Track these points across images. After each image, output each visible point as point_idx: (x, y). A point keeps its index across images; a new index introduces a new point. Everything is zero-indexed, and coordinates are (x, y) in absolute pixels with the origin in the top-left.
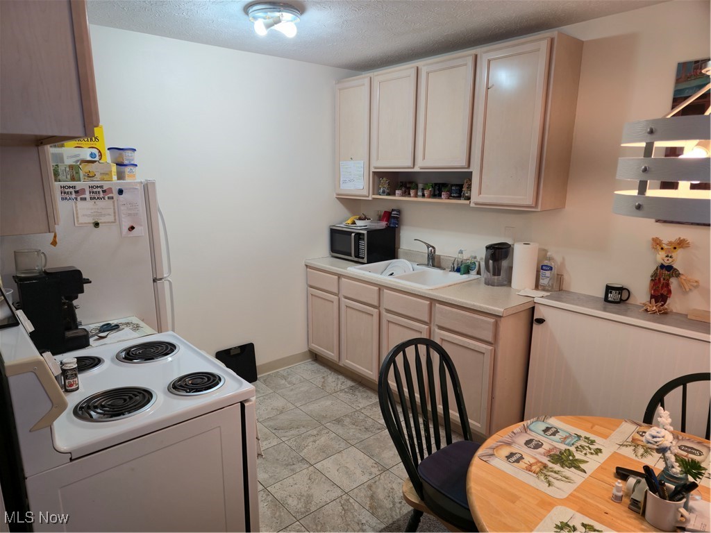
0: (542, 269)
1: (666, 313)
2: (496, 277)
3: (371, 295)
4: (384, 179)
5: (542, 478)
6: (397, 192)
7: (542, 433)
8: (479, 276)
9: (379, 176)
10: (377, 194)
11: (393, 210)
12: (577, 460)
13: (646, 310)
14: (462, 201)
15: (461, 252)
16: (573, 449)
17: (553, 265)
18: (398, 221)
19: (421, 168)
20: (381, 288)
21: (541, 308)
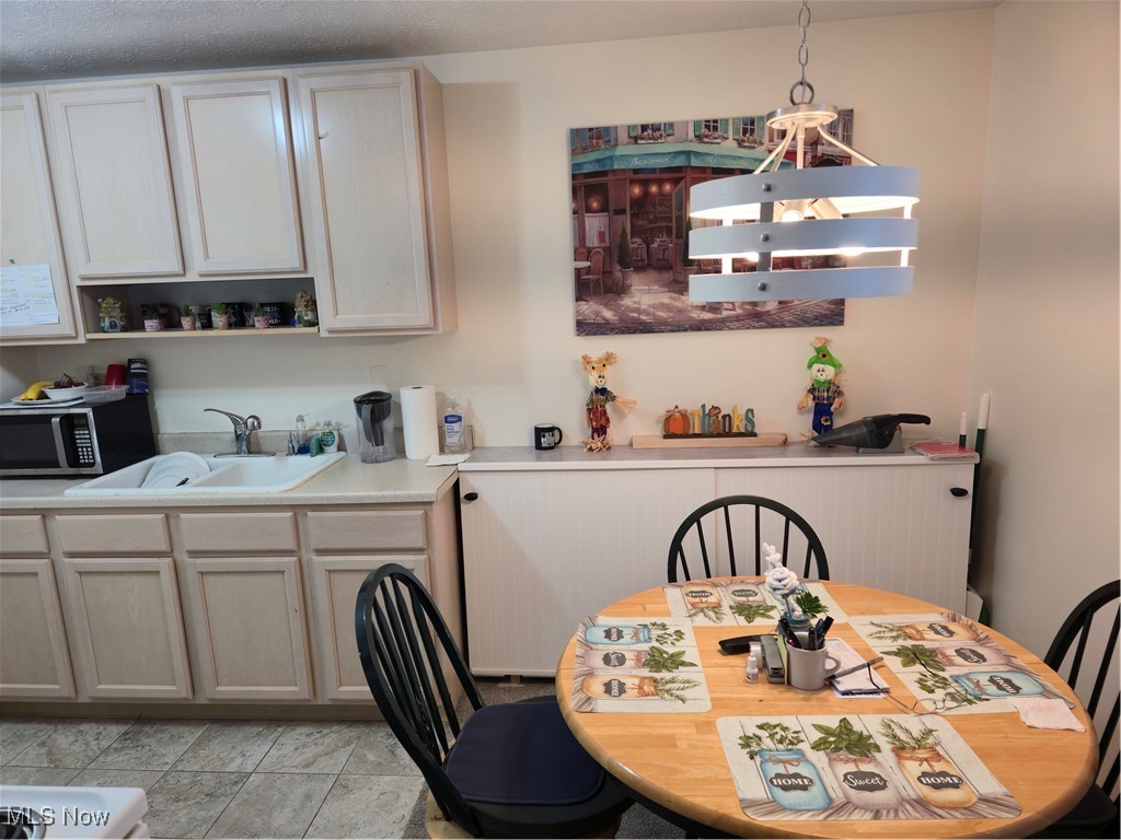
0: (446, 422)
1: (609, 448)
2: (381, 447)
3: (150, 532)
4: (110, 300)
5: (666, 696)
6: (148, 323)
7: (607, 640)
8: (343, 453)
9: (94, 295)
10: (96, 332)
11: (131, 361)
12: (672, 655)
13: (591, 449)
14: (299, 330)
15: (300, 419)
16: (657, 645)
17: (458, 412)
18: (147, 381)
19: (202, 276)
20: (170, 512)
21: (469, 477)
